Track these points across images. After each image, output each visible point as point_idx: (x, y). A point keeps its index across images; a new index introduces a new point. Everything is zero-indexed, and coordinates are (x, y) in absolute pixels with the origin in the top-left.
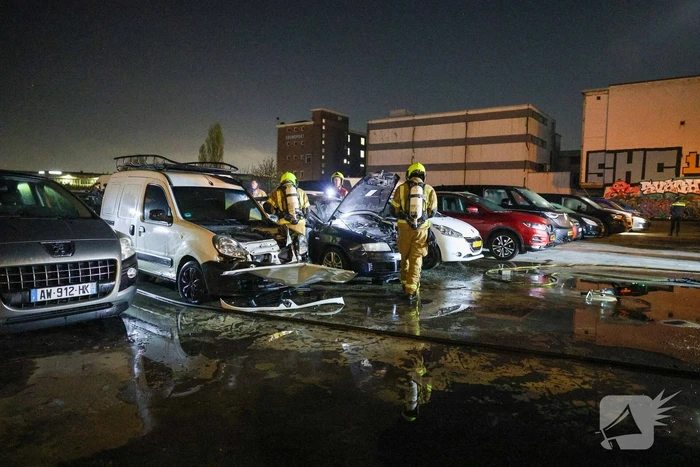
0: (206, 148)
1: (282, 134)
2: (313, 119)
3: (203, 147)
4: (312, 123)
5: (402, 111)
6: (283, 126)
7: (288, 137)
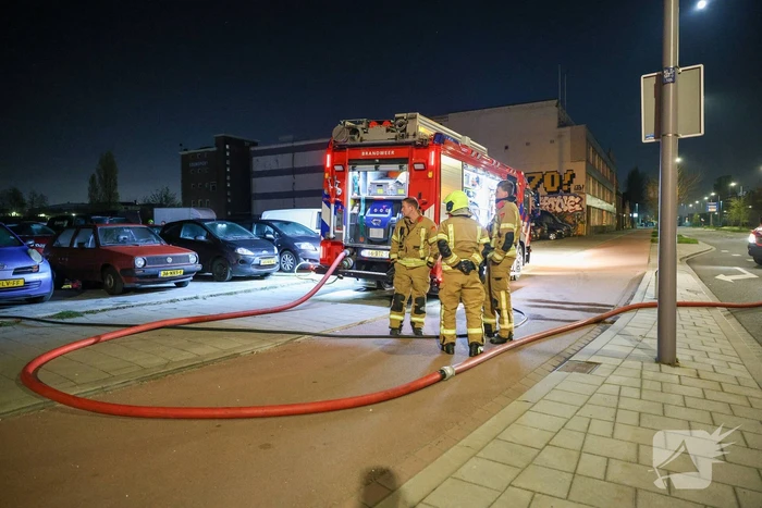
0: (97, 177)
1: (185, 160)
2: (217, 145)
3: (93, 178)
4: (215, 149)
5: (290, 137)
6: (186, 153)
7: (192, 165)
